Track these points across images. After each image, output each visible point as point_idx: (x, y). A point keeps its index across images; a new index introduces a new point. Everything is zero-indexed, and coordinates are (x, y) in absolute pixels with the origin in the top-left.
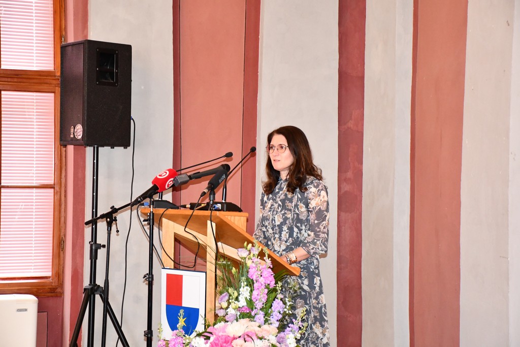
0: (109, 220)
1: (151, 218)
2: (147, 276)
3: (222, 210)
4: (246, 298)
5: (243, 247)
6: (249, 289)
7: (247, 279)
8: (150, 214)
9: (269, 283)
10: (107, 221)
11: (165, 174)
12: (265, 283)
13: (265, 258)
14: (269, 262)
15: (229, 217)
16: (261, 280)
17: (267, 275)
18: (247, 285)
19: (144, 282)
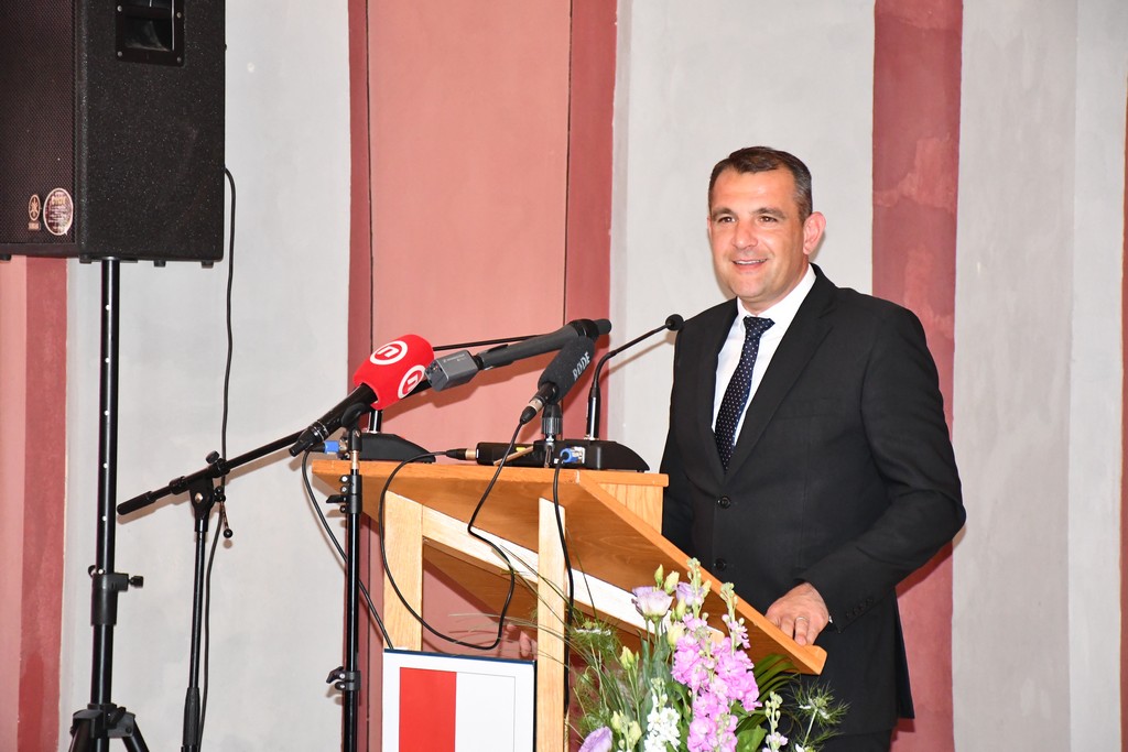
0: (199, 497)
1: (354, 491)
2: (342, 676)
3: (588, 465)
4: (668, 744)
5: (653, 583)
6: (678, 716)
7: (670, 686)
8: (350, 477)
9: (741, 695)
10: (194, 503)
11: (395, 351)
12: (728, 697)
13: (725, 618)
14: (738, 630)
15: (611, 489)
16: (717, 685)
17: (734, 672)
18: (668, 705)
19: (329, 695)
